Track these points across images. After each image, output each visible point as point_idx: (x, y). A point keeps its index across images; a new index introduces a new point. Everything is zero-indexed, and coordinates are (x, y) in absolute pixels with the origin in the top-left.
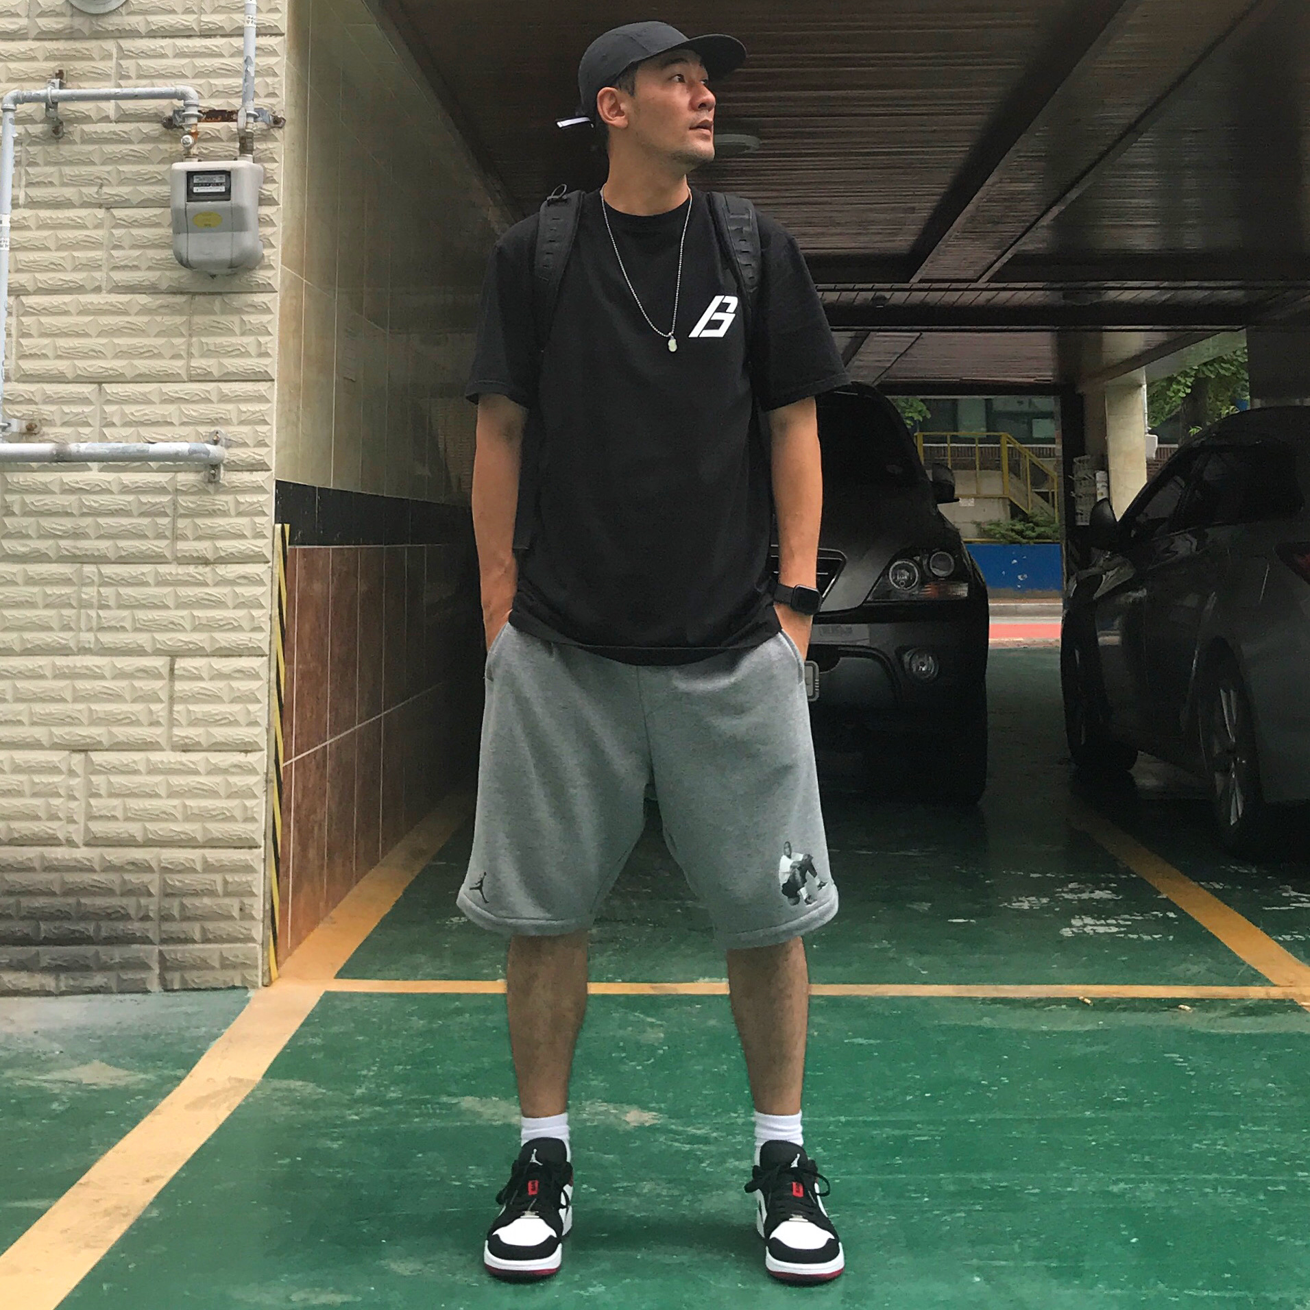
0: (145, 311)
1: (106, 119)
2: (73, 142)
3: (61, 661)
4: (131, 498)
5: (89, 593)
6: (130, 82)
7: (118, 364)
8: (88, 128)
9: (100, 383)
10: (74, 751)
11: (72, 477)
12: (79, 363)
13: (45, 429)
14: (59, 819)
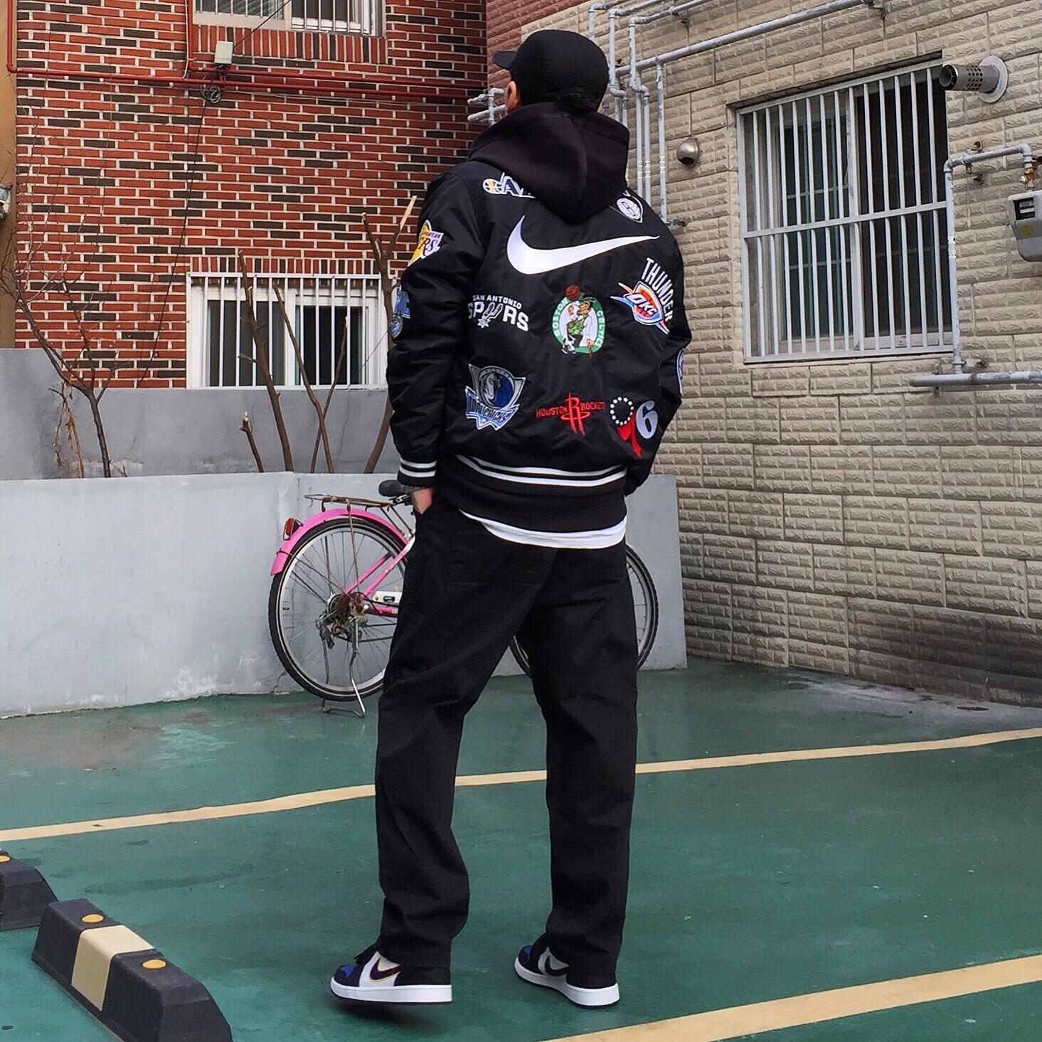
0: (1029, 288)
1: (1002, 169)
2: (987, 186)
3: (1009, 504)
4: (1031, 405)
5: (1018, 463)
6: (1011, 143)
7: (1019, 323)
8: (994, 175)
9: (1013, 334)
10: (1019, 560)
11: (1005, 393)
12: (1001, 322)
13: (991, 364)
14: (1015, 600)
